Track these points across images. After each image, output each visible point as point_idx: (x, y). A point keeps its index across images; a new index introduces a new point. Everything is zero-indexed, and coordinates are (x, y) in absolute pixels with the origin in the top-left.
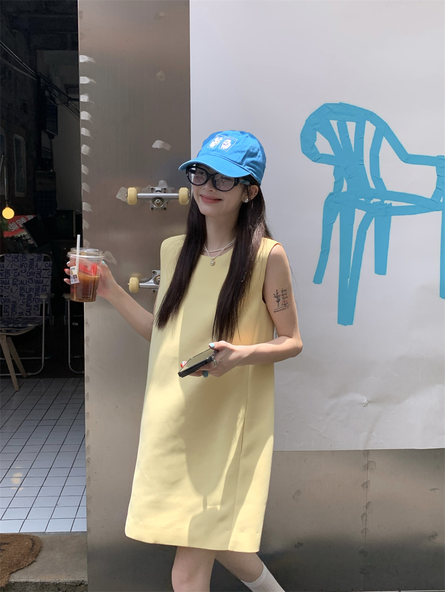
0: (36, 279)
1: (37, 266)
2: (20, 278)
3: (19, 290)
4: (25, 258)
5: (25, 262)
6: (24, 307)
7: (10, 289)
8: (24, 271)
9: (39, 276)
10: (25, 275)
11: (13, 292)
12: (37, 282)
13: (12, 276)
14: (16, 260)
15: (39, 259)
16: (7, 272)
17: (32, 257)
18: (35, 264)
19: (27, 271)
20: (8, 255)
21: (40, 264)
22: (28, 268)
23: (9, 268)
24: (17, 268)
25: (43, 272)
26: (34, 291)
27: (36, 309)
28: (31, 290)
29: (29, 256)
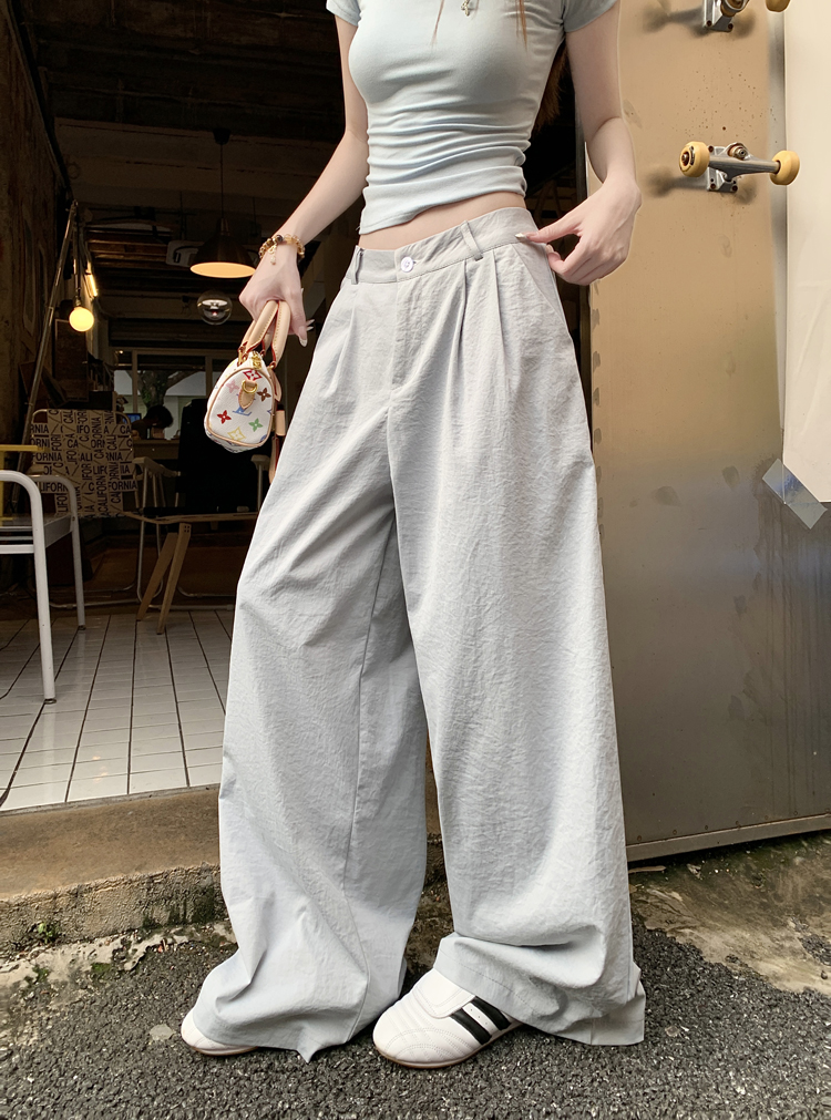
0: (108, 451)
1: (106, 430)
2: (80, 450)
3: (80, 469)
4: (82, 416)
5: (85, 424)
6: (94, 497)
7: (64, 467)
8: (84, 438)
9: (112, 447)
10: (88, 444)
11: (71, 473)
12: (110, 456)
13: (65, 447)
14: (68, 420)
15: (109, 419)
16: (56, 438)
17: (97, 416)
18: (103, 426)
19: (91, 438)
20: (53, 411)
21: (111, 427)
22: (91, 434)
23: (58, 432)
24: (72, 433)
25: (119, 440)
26: (108, 470)
27: (116, 499)
28: (101, 469)
29: (91, 414)
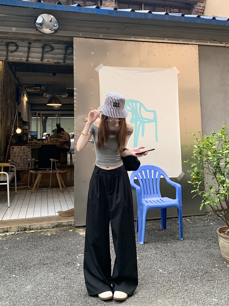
0: (26, 155)
3: (20, 159)
5: (21, 149)
6: (22, 164)
14: (18, 148)
20: (15, 147)
21: (27, 149)
22: (23, 151)
23: (16, 151)
25: (28, 152)
27: (27, 165)
29: (23, 147)
